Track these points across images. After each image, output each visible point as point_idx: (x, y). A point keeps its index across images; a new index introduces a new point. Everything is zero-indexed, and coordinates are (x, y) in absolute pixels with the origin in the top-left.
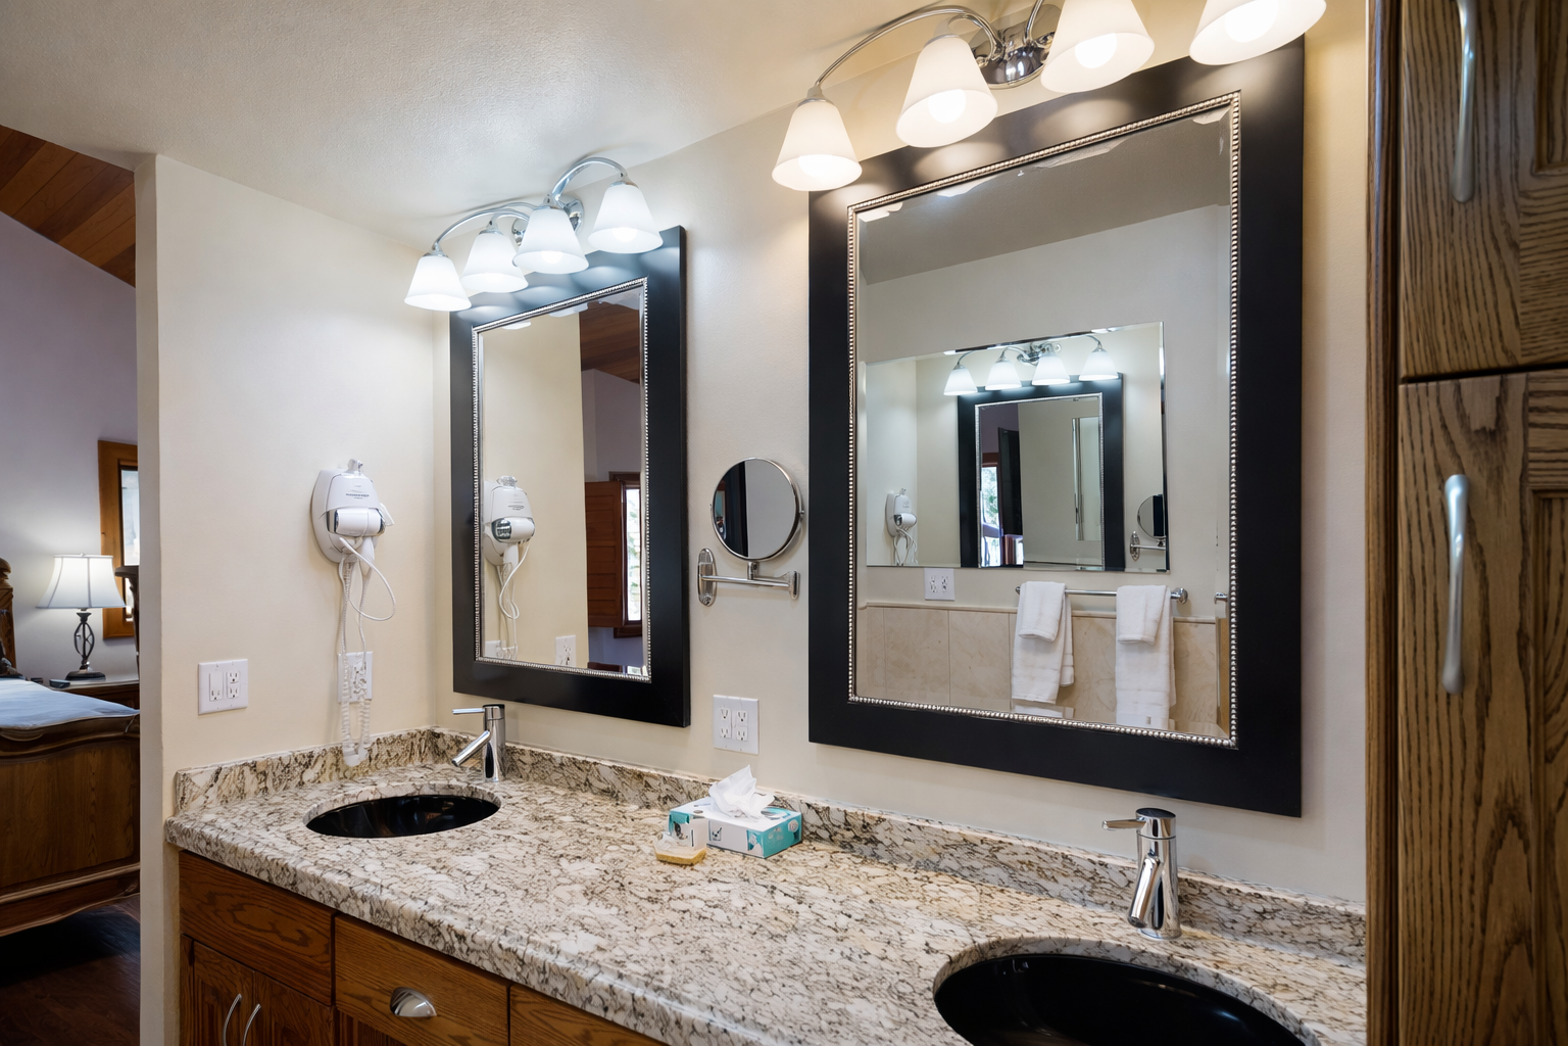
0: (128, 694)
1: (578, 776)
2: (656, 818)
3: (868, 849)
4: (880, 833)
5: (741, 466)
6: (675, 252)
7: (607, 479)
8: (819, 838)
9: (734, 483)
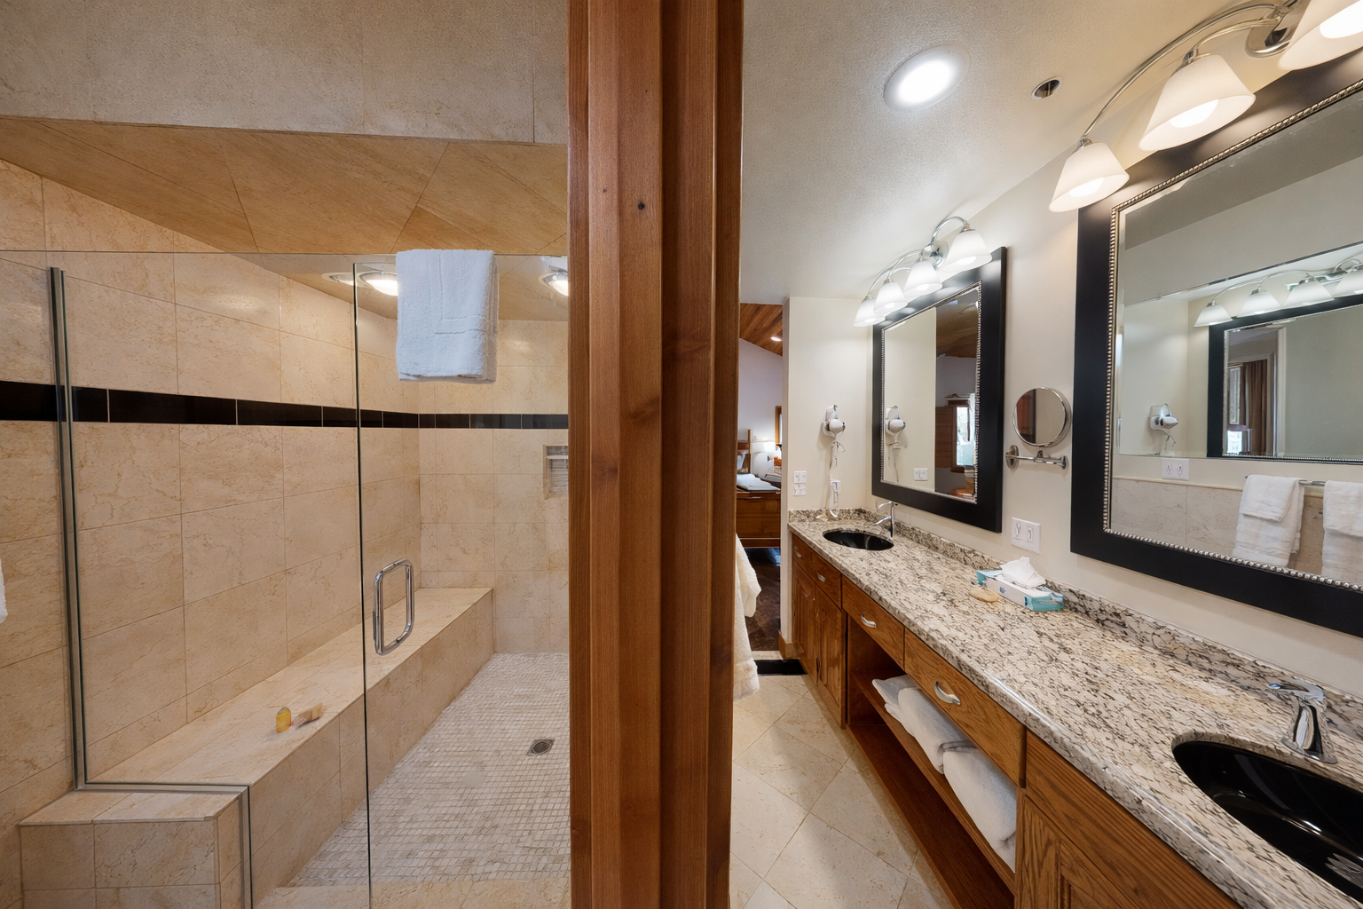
0: (778, 485)
1: (930, 544)
2: (970, 574)
3: (1118, 631)
4: (1129, 621)
5: (1034, 391)
6: (998, 265)
7: (947, 404)
8: (1076, 611)
9: (1029, 402)
